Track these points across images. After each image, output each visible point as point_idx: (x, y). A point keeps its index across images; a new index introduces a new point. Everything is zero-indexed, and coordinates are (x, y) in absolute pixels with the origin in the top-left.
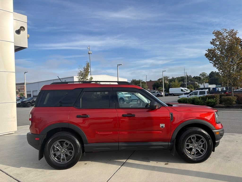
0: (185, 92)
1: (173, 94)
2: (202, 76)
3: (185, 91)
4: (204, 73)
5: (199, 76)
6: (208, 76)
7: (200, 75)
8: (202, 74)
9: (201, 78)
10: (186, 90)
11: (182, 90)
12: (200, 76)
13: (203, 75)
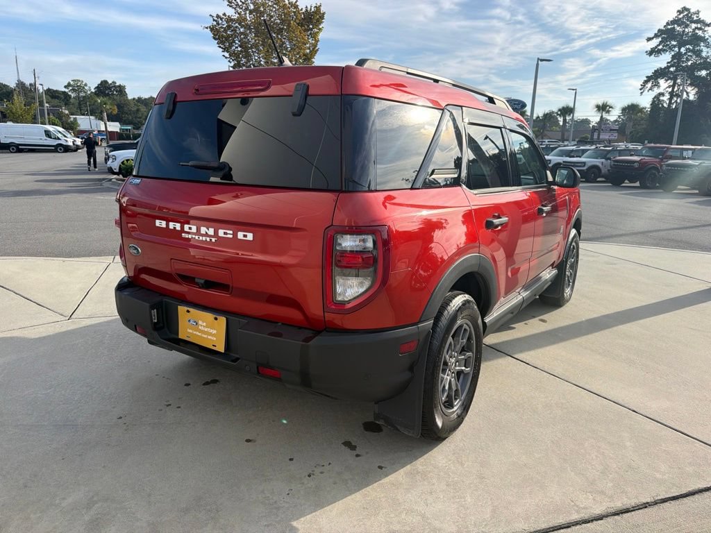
0: (59, 139)
1: (17, 146)
2: (73, 90)
3: (60, 135)
4: (79, 81)
5: (64, 90)
6: (92, 92)
7: (65, 87)
8: (72, 83)
9: (70, 96)
10: (60, 132)
11: (48, 134)
12: (66, 90)
13: (77, 87)
